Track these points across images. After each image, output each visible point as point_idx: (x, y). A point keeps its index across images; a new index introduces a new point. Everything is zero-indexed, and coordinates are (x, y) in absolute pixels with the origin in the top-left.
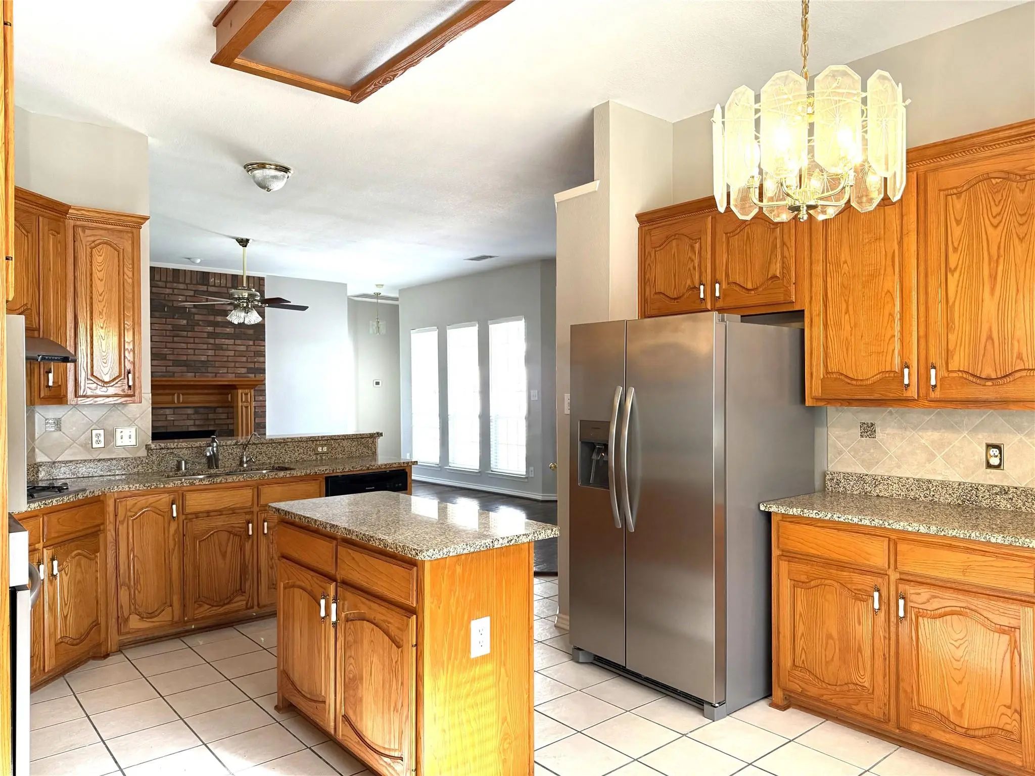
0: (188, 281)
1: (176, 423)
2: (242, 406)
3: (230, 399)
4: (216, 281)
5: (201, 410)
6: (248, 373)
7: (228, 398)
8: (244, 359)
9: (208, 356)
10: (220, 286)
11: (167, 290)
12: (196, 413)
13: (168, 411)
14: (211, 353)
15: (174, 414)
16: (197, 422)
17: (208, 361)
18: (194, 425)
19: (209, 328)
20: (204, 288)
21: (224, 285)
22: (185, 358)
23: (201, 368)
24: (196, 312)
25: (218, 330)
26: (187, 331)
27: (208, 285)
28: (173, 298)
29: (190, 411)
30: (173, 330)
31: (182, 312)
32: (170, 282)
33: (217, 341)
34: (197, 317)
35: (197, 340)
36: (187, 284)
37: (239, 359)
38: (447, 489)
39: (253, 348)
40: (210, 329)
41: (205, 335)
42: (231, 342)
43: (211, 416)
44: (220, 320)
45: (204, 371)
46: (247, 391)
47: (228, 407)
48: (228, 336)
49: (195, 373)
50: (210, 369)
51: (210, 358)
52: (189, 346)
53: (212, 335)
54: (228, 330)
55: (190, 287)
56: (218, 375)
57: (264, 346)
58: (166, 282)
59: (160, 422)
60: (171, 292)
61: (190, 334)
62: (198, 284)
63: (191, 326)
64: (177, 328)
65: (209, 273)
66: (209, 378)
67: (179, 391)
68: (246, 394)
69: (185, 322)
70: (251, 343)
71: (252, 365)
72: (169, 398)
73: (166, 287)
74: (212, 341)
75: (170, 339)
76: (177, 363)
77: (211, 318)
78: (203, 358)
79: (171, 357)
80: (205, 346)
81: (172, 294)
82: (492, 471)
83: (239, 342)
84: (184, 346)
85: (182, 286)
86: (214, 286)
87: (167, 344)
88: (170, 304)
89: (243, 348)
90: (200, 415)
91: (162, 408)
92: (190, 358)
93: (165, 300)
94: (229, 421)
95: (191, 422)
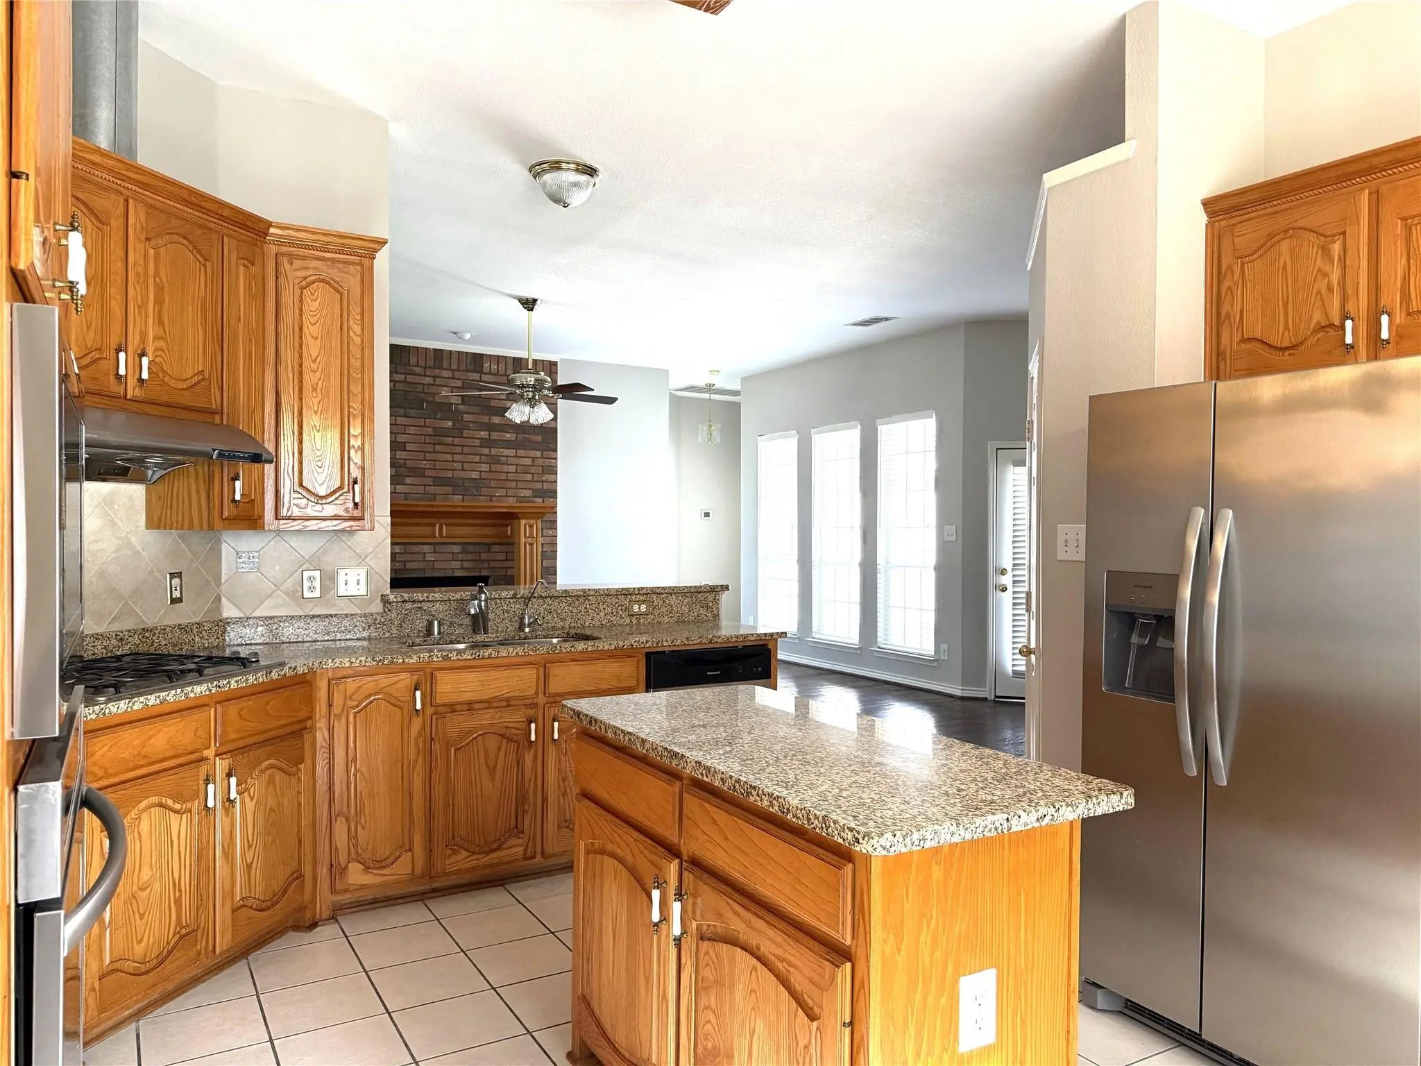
0: (454, 367)
1: (437, 565)
2: (525, 543)
3: (509, 533)
4: (492, 367)
5: (471, 548)
6: (536, 497)
7: (507, 531)
8: (529, 477)
9: (481, 471)
10: (497, 374)
11: (427, 379)
12: (464, 551)
13: (426, 548)
14: (485, 467)
15: (435, 553)
16: (466, 565)
17: (481, 479)
18: (462, 568)
19: (482, 433)
20: (476, 376)
21: (504, 373)
22: (450, 474)
23: (472, 489)
24: (465, 410)
25: (495, 436)
26: (454, 437)
27: (481, 372)
28: (434, 389)
29: (456, 549)
30: (435, 436)
31: (445, 409)
32: (430, 367)
33: (494, 451)
34: (466, 418)
35: (466, 450)
36: (453, 371)
37: (521, 477)
38: (811, 671)
39: (539, 462)
40: (484, 434)
41: (477, 442)
42: (511, 452)
43: (484, 556)
44: (497, 422)
45: (476, 493)
46: (532, 522)
47: (507, 544)
48: (508, 444)
49: (464, 495)
50: (483, 491)
51: (484, 476)
52: (457, 457)
53: (486, 443)
54: (508, 436)
55: (457, 374)
56: (494, 499)
57: (556, 459)
58: (425, 368)
59: (416, 563)
60: (432, 382)
61: (457, 441)
62: (467, 371)
63: (458, 431)
64: (439, 433)
65: (482, 355)
66: (481, 503)
67: (442, 521)
68: (531, 526)
69: (450, 424)
70: (538, 454)
71: (538, 486)
72: (425, 530)
73: (425, 375)
74: (486, 451)
75: (430, 448)
76: (440, 481)
77: (486, 419)
78: (475, 475)
79: (432, 473)
80: (477, 459)
81: (432, 385)
82: (879, 648)
83: (521, 453)
84: (449, 457)
85: (446, 374)
86: (490, 373)
87: (427, 454)
88: (431, 399)
89: (528, 462)
90: (469, 555)
91: (418, 544)
92: (457, 474)
93: (423, 392)
94: (507, 564)
95: (456, 565)
